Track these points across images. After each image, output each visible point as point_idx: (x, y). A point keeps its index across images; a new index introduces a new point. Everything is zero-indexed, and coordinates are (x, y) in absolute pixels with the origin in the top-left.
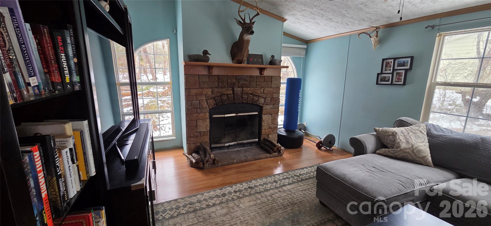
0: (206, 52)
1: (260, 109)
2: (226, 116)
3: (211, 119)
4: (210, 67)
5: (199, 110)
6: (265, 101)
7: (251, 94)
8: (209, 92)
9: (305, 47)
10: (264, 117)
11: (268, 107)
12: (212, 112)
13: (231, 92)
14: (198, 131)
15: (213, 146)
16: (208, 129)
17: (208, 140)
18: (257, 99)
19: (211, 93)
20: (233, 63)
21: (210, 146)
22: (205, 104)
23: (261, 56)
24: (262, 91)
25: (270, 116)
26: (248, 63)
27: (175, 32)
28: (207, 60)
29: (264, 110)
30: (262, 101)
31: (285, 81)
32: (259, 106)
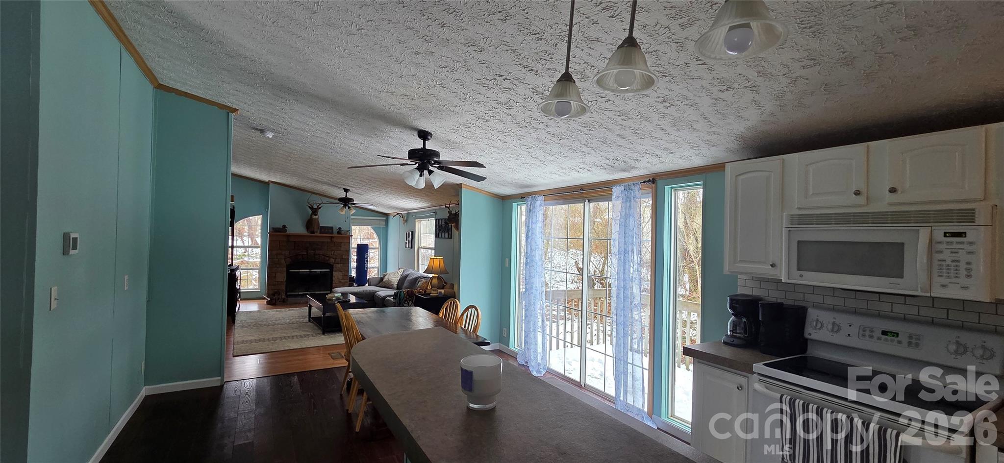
0: (284, 226)
1: (331, 267)
2: (300, 271)
3: (288, 273)
4: (289, 236)
5: (278, 266)
6: (335, 261)
7: (323, 255)
8: (287, 253)
9: (385, 218)
10: (335, 273)
11: (339, 266)
12: (289, 267)
13: (305, 253)
14: (277, 280)
15: (288, 294)
16: (285, 279)
17: (284, 288)
18: (328, 259)
19: (288, 254)
20: (308, 232)
21: (286, 293)
22: (283, 261)
23: (332, 228)
24: (333, 253)
25: (340, 273)
26: (320, 233)
27: (267, 210)
28: (286, 231)
29: (335, 268)
30: (332, 260)
31: (356, 246)
32: (330, 264)
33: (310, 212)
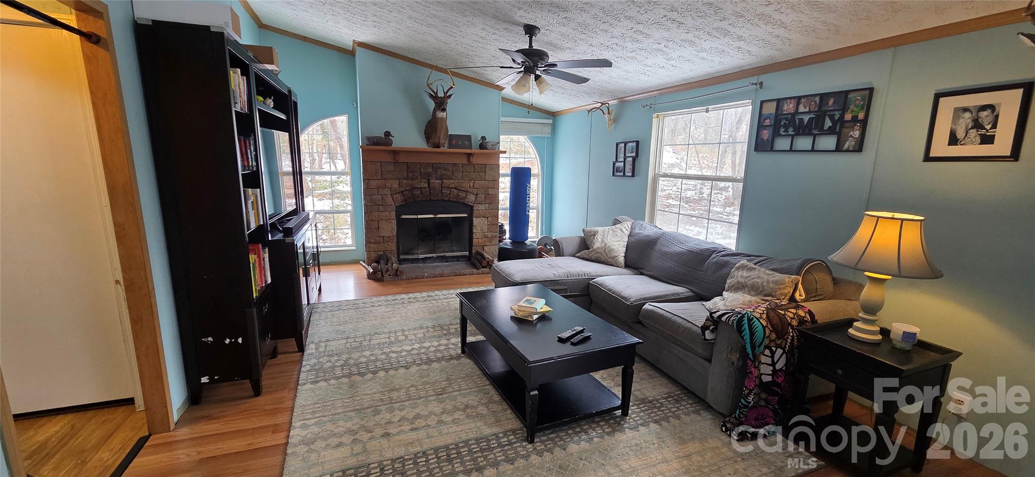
0: (388, 134)
1: (470, 209)
2: (419, 217)
3: (400, 222)
4: (396, 153)
5: (381, 208)
6: (476, 198)
7: (455, 188)
8: (395, 184)
9: (550, 121)
10: (476, 221)
11: (482, 207)
12: (400, 211)
13: (426, 185)
14: (381, 235)
15: (402, 257)
16: (395, 233)
17: (394, 248)
18: (464, 195)
19: (397, 186)
20: (429, 146)
21: (398, 257)
22: (389, 200)
23: (468, 138)
24: (471, 184)
25: (485, 220)
26: (450, 148)
27: (355, 105)
28: (389, 143)
29: (476, 211)
30: (471, 198)
31: (509, 171)
32: (467, 205)
33: (432, 104)
